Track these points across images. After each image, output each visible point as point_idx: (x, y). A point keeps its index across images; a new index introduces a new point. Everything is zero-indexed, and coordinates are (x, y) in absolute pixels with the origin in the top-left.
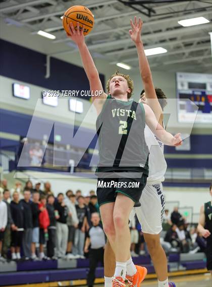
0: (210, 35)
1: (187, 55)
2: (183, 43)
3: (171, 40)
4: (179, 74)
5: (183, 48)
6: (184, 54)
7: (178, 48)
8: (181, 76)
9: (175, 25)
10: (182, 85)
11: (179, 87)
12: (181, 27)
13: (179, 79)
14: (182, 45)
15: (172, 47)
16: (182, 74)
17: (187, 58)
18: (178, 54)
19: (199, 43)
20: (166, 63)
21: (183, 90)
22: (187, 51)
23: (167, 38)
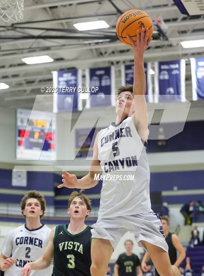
0: (52, 74)
1: (28, 92)
2: (25, 80)
3: (14, 76)
4: (19, 111)
5: (25, 85)
6: (25, 91)
7: (20, 84)
8: (21, 113)
9: (19, 62)
10: (22, 121)
11: (19, 124)
12: (24, 64)
13: (19, 116)
14: (24, 82)
15: (14, 83)
16: (23, 111)
17: (28, 95)
18: (20, 91)
19: (40, 81)
20: (6, 99)
21: (22, 126)
22: (29, 88)
23: (10, 74)
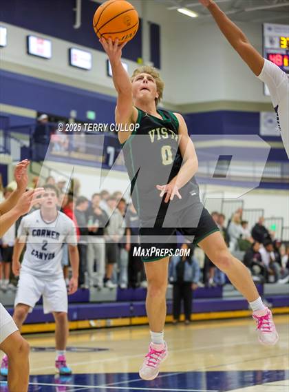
4: (266, 25)
8: (270, 29)
10: (272, 42)
11: (268, 45)
13: (267, 33)
16: (273, 26)
20: (247, 10)
21: (271, 49)
